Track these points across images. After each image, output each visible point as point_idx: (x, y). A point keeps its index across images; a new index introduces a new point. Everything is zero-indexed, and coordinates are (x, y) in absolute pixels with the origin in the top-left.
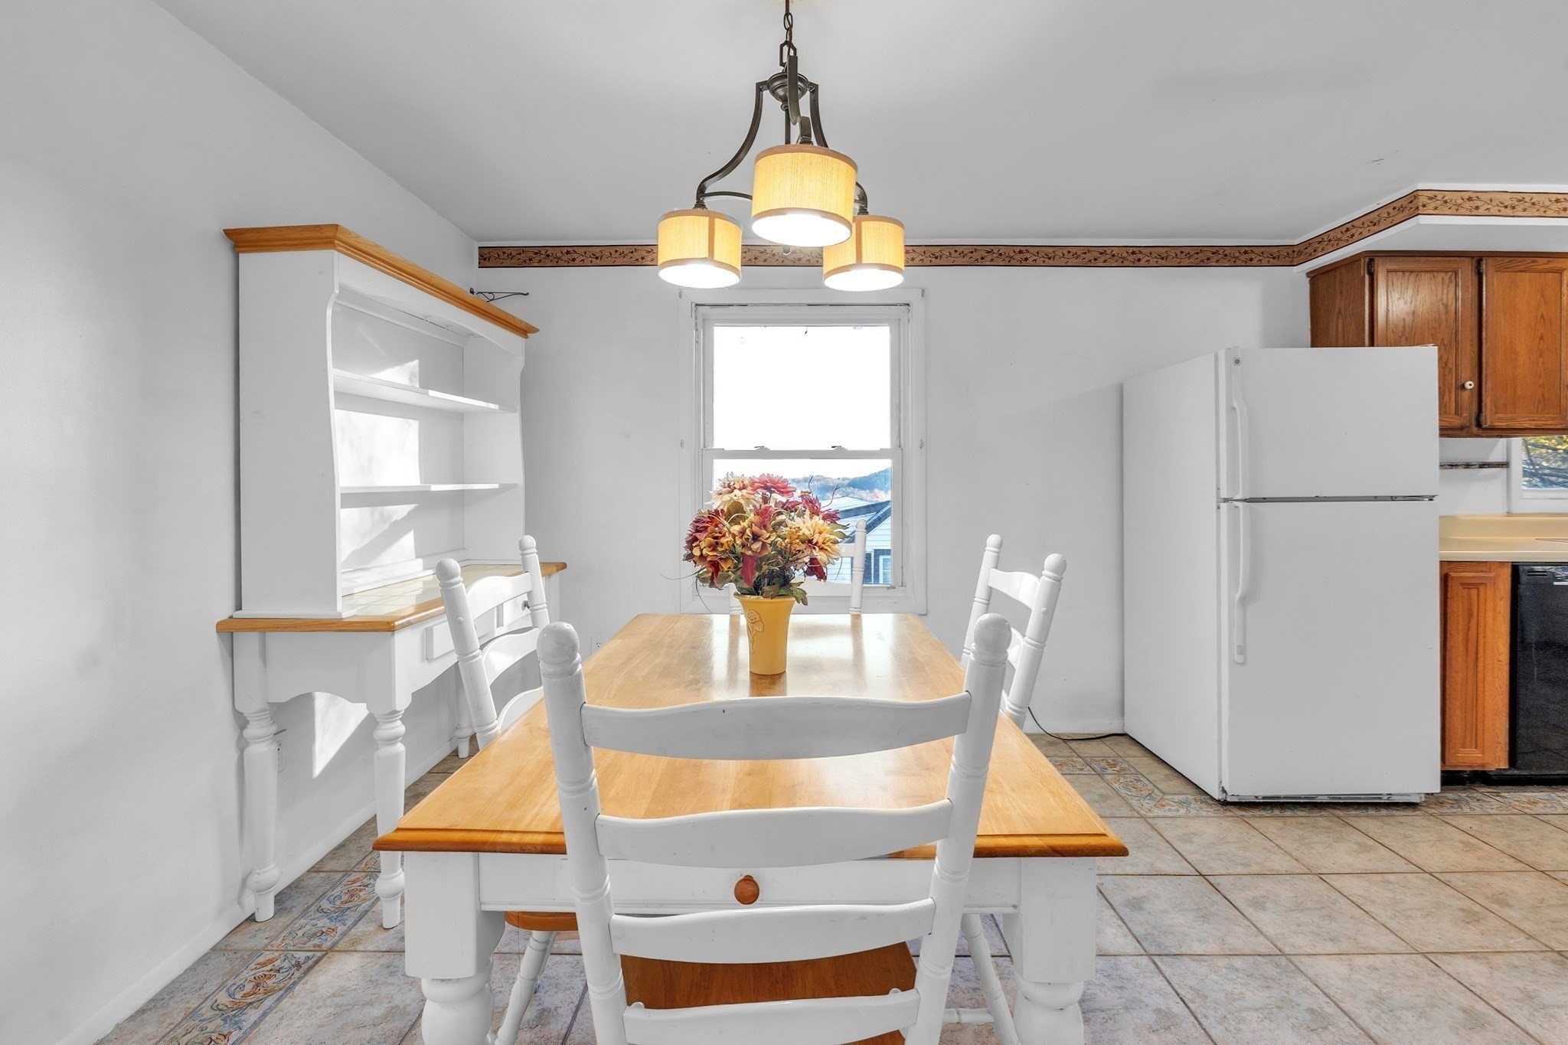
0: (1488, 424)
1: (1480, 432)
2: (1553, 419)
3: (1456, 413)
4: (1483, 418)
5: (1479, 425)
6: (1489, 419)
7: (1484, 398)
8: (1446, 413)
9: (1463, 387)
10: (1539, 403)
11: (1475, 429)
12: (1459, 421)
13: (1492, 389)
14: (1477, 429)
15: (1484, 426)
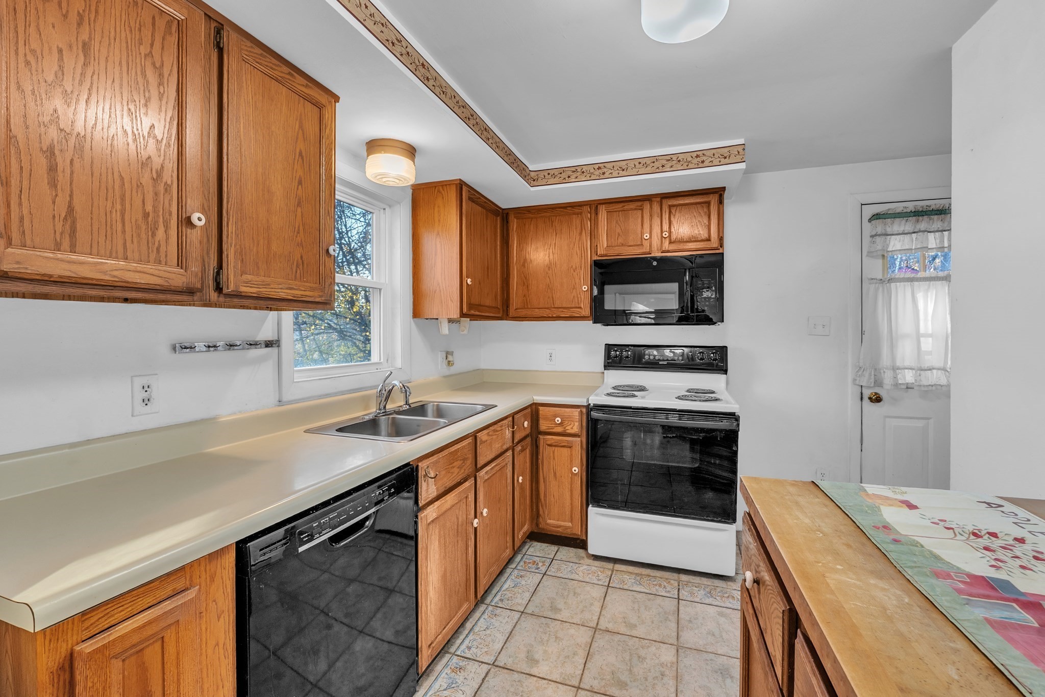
0: (232, 287)
1: (222, 299)
2: (312, 289)
3: (180, 264)
4: (223, 278)
5: (219, 289)
6: (233, 280)
7: (225, 247)
8: (160, 262)
9: (189, 222)
10: (297, 266)
11: (214, 296)
12: (184, 279)
13: (237, 235)
14: (216, 294)
15: (225, 291)
